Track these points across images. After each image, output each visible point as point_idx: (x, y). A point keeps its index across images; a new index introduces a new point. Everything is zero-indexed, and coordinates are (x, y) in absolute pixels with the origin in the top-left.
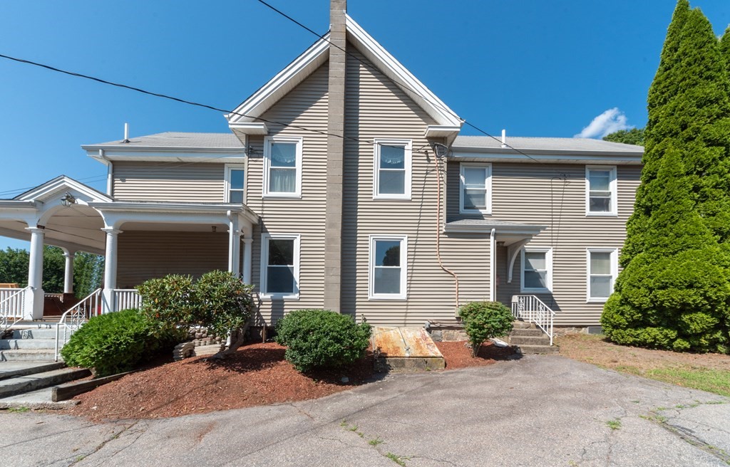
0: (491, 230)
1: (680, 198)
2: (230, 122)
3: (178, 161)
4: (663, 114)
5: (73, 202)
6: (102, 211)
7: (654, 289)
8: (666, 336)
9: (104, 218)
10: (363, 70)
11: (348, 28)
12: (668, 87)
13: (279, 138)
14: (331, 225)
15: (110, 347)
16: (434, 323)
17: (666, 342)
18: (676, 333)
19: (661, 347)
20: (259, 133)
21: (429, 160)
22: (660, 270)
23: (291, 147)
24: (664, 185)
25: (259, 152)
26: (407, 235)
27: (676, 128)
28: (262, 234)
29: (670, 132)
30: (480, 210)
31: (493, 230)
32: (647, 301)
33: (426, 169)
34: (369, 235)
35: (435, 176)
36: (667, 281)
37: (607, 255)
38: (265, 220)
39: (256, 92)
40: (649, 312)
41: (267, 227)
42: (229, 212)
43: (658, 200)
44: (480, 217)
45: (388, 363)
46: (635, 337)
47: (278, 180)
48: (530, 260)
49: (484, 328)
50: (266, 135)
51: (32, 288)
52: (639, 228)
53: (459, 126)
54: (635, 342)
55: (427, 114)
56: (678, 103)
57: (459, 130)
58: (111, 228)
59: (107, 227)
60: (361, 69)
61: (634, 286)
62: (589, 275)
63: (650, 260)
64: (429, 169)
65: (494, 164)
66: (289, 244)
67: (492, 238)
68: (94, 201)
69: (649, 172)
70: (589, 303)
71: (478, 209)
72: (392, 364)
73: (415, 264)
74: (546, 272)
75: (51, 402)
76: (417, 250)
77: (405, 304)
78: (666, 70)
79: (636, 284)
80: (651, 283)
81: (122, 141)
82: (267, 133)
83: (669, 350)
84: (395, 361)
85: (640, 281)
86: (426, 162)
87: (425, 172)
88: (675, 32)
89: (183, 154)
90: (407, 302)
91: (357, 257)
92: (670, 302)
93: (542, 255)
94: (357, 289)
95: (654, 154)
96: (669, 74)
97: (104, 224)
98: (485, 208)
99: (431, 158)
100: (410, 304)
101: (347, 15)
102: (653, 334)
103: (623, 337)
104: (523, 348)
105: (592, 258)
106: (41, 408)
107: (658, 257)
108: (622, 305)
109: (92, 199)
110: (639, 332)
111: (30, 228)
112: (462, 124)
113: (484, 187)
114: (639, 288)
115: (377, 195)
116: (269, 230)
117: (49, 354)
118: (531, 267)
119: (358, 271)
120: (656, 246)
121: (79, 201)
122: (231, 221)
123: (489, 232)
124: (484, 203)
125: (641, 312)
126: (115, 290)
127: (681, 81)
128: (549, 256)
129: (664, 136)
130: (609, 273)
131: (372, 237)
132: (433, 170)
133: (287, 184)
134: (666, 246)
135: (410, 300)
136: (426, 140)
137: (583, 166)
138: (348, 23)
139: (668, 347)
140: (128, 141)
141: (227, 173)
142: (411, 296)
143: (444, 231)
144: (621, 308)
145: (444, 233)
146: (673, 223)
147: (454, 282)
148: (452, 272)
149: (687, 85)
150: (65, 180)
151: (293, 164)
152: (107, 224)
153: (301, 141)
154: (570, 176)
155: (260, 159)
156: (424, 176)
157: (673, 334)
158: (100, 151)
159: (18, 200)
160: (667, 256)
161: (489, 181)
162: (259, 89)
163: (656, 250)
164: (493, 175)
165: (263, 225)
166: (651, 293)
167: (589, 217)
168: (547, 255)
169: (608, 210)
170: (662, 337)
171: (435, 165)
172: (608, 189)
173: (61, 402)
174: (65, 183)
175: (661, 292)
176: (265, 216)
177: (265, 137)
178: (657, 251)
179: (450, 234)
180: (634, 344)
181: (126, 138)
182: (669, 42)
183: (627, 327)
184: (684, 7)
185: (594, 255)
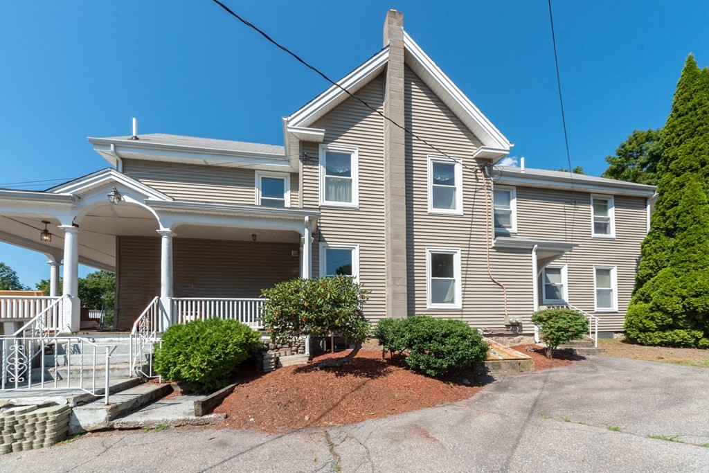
0: (533, 246)
1: (705, 222)
2: (289, 126)
3: (204, 164)
4: (681, 152)
5: (120, 199)
6: (156, 211)
7: (687, 297)
8: (693, 336)
9: (158, 219)
10: (415, 88)
11: (405, 45)
12: (684, 130)
13: (333, 147)
14: (396, 236)
15: (220, 357)
16: (486, 331)
17: (692, 341)
18: (702, 333)
19: (687, 346)
20: (314, 140)
21: (477, 179)
22: (692, 281)
23: (346, 158)
24: (690, 212)
25: (314, 160)
26: (460, 249)
27: (696, 164)
28: (320, 243)
29: (690, 167)
30: (507, 229)
31: (536, 246)
32: (679, 308)
33: (475, 187)
34: (426, 247)
35: (483, 194)
36: (701, 290)
37: (607, 271)
38: (322, 229)
39: (316, 98)
40: (680, 317)
41: (324, 236)
42: (307, 218)
43: (684, 223)
44: (508, 235)
45: (486, 366)
46: (663, 338)
47: (332, 189)
48: (548, 275)
49: (568, 331)
50: (321, 143)
51: (69, 296)
52: (661, 247)
53: (509, 149)
54: (662, 342)
55: (475, 136)
56: (697, 144)
57: (508, 153)
58: (168, 230)
59: (162, 229)
60: (413, 86)
61: (667, 295)
62: (595, 288)
63: (679, 273)
64: (478, 187)
65: (518, 188)
66: (348, 253)
67: (534, 253)
68: (149, 199)
69: (671, 201)
70: (597, 313)
71: (504, 227)
72: (490, 367)
73: (468, 276)
74: (562, 285)
75: (194, 418)
76: (469, 263)
77: (460, 313)
78: (680, 116)
79: (668, 294)
80: (684, 292)
81: (130, 137)
82: (322, 141)
83: (693, 348)
84: (493, 364)
85: (673, 291)
86: (475, 180)
87: (474, 190)
88: (687, 85)
89: (211, 156)
90: (462, 311)
91: (415, 268)
92: (703, 308)
93: (558, 271)
94: (416, 299)
95: (675, 185)
96: (683, 120)
97: (159, 225)
98: (510, 227)
99: (479, 177)
100: (464, 313)
101: (404, 32)
102: (681, 335)
103: (651, 339)
104: (578, 350)
105: (597, 274)
106: (181, 425)
107: (688, 271)
108: (653, 311)
109: (147, 197)
110: (667, 334)
111: (63, 226)
112: (511, 148)
113: (509, 208)
114: (671, 296)
115: (431, 210)
116: (326, 239)
117: (118, 369)
118: (549, 282)
119: (416, 282)
120: (685, 261)
121: (127, 199)
122: (307, 227)
123: (531, 248)
124: (509, 222)
125: (672, 317)
126: (173, 298)
127: (698, 126)
128: (564, 271)
129: (684, 171)
130: (610, 287)
131: (428, 250)
132: (481, 189)
133: (341, 194)
134: (696, 261)
135: (464, 309)
136: (474, 161)
137: (589, 194)
138: (405, 40)
139: (693, 346)
140: (137, 138)
141: (258, 181)
142: (465, 306)
143: (493, 245)
144: (651, 314)
145: (493, 248)
146: (700, 243)
147: (503, 293)
148: (501, 283)
149: (704, 130)
150: (112, 173)
151: (348, 174)
152: (163, 225)
153: (356, 152)
154: (579, 202)
155: (315, 167)
156: (474, 193)
157: (700, 334)
158: (112, 146)
159: (51, 192)
160: (697, 270)
161: (514, 203)
162: (319, 95)
163: (685, 265)
164: (517, 197)
165: (320, 234)
166: (684, 300)
167: (594, 239)
168: (562, 271)
169: (606, 233)
170: (690, 337)
171: (483, 184)
172: (606, 215)
173: (207, 417)
174: (112, 177)
175: (693, 299)
176: (322, 225)
177: (320, 145)
178: (687, 266)
179: (498, 249)
180: (660, 345)
181: (134, 134)
182: (682, 94)
183: (656, 330)
184: (691, 66)
185: (599, 271)
